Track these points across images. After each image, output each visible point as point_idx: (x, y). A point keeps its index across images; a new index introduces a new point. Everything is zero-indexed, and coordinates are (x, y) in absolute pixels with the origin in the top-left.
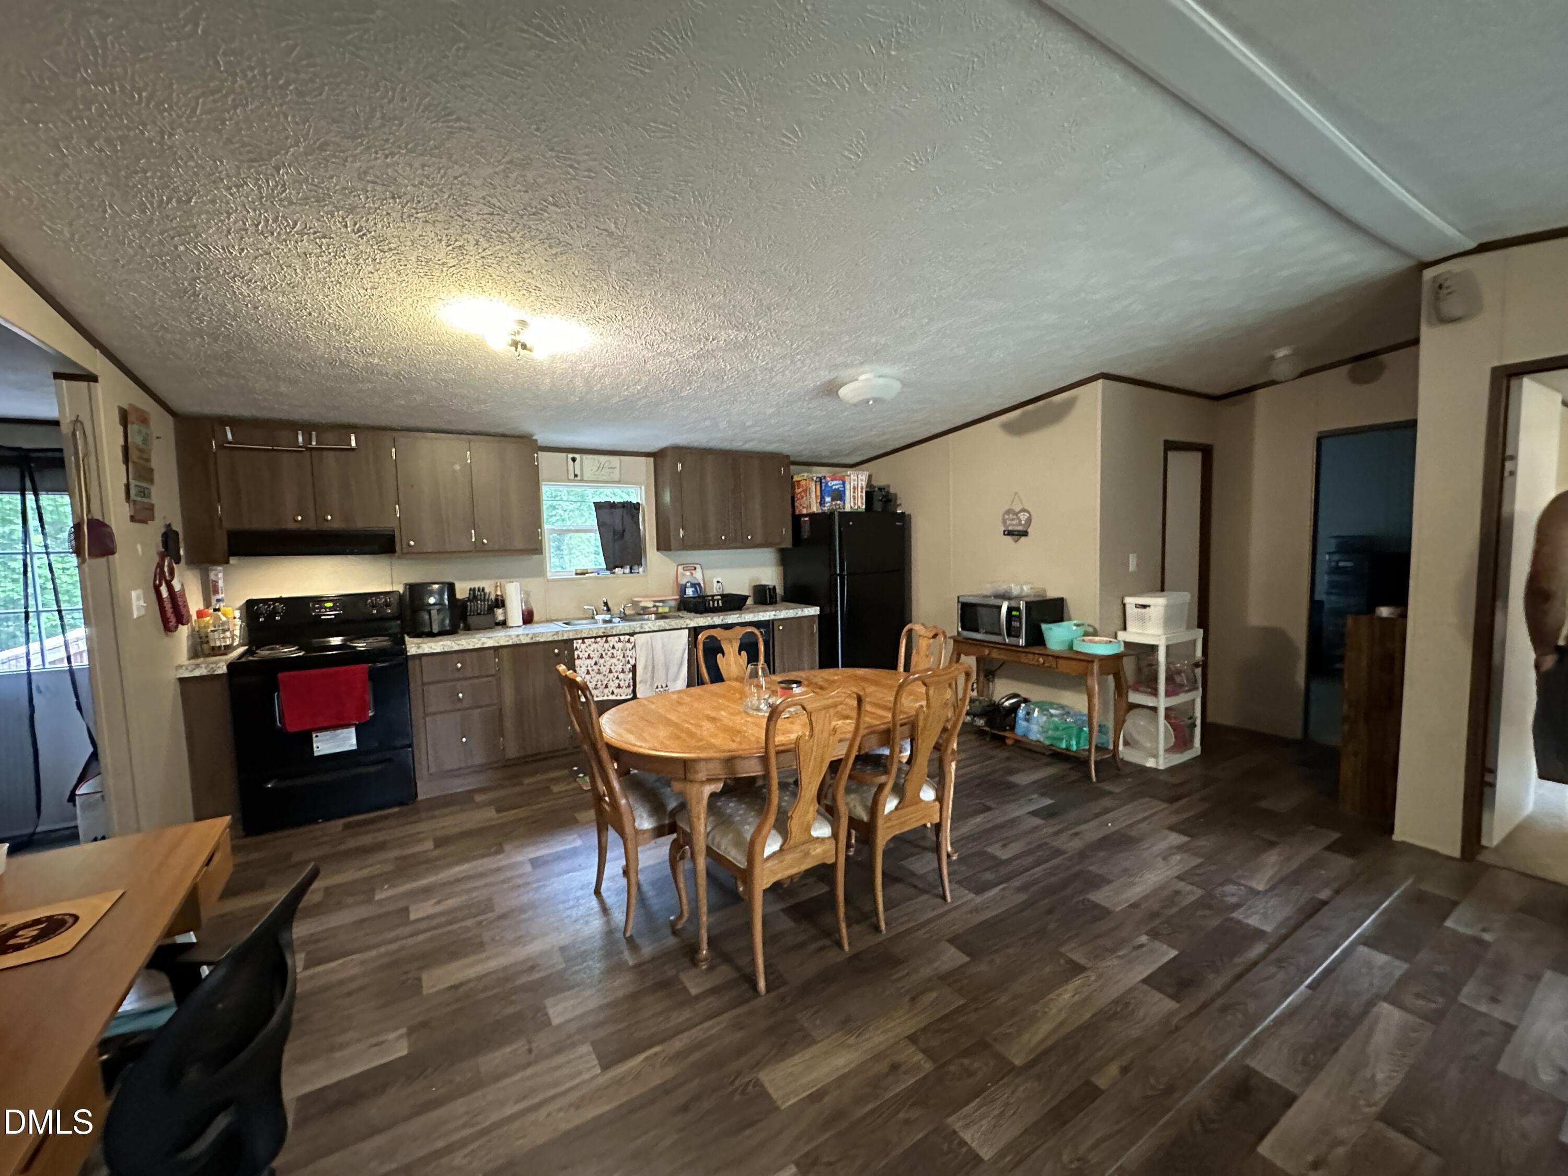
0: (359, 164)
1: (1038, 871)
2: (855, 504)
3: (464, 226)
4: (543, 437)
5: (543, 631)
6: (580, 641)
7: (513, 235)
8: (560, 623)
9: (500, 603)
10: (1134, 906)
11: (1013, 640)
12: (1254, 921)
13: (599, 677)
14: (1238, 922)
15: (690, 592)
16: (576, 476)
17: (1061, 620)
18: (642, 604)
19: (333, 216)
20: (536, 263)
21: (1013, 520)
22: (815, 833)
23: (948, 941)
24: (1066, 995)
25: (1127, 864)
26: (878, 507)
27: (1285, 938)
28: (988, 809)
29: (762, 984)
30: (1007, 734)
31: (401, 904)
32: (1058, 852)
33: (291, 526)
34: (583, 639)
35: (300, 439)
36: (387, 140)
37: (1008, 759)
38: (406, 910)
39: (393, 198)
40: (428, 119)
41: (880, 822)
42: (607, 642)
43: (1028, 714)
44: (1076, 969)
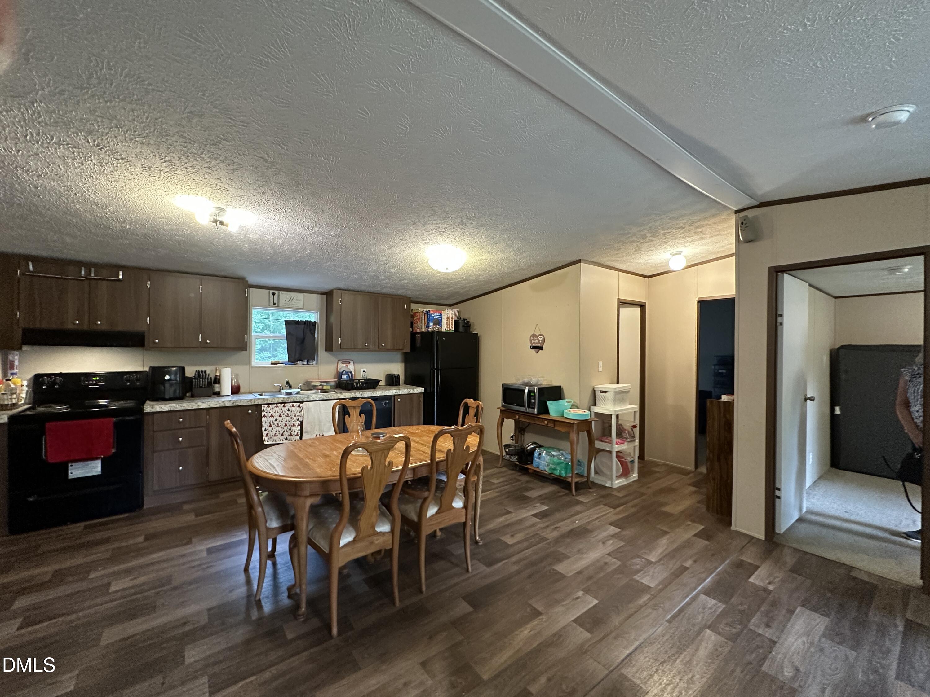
0: (88, 105)
1: (529, 551)
2: (447, 327)
3: (169, 148)
4: (252, 279)
5: (243, 399)
6: (266, 406)
7: (203, 156)
8: (257, 395)
9: (217, 380)
10: (579, 573)
11: (530, 410)
12: (646, 581)
13: (279, 428)
14: (637, 581)
15: (344, 377)
16: (274, 304)
17: (560, 399)
18: (313, 384)
19: (78, 135)
20: (221, 174)
21: (535, 340)
22: (379, 529)
23: (462, 598)
24: (525, 632)
25: (581, 546)
26: (461, 329)
27: (661, 591)
28: (509, 512)
29: (335, 631)
30: (529, 466)
31: (106, 581)
32: (544, 539)
33: (70, 326)
34: (268, 404)
35: (83, 272)
36: (105, 93)
37: (527, 482)
38: (109, 584)
39: (117, 127)
40: (130, 82)
41: (424, 523)
42: (284, 406)
43: (540, 454)
44: (537, 614)
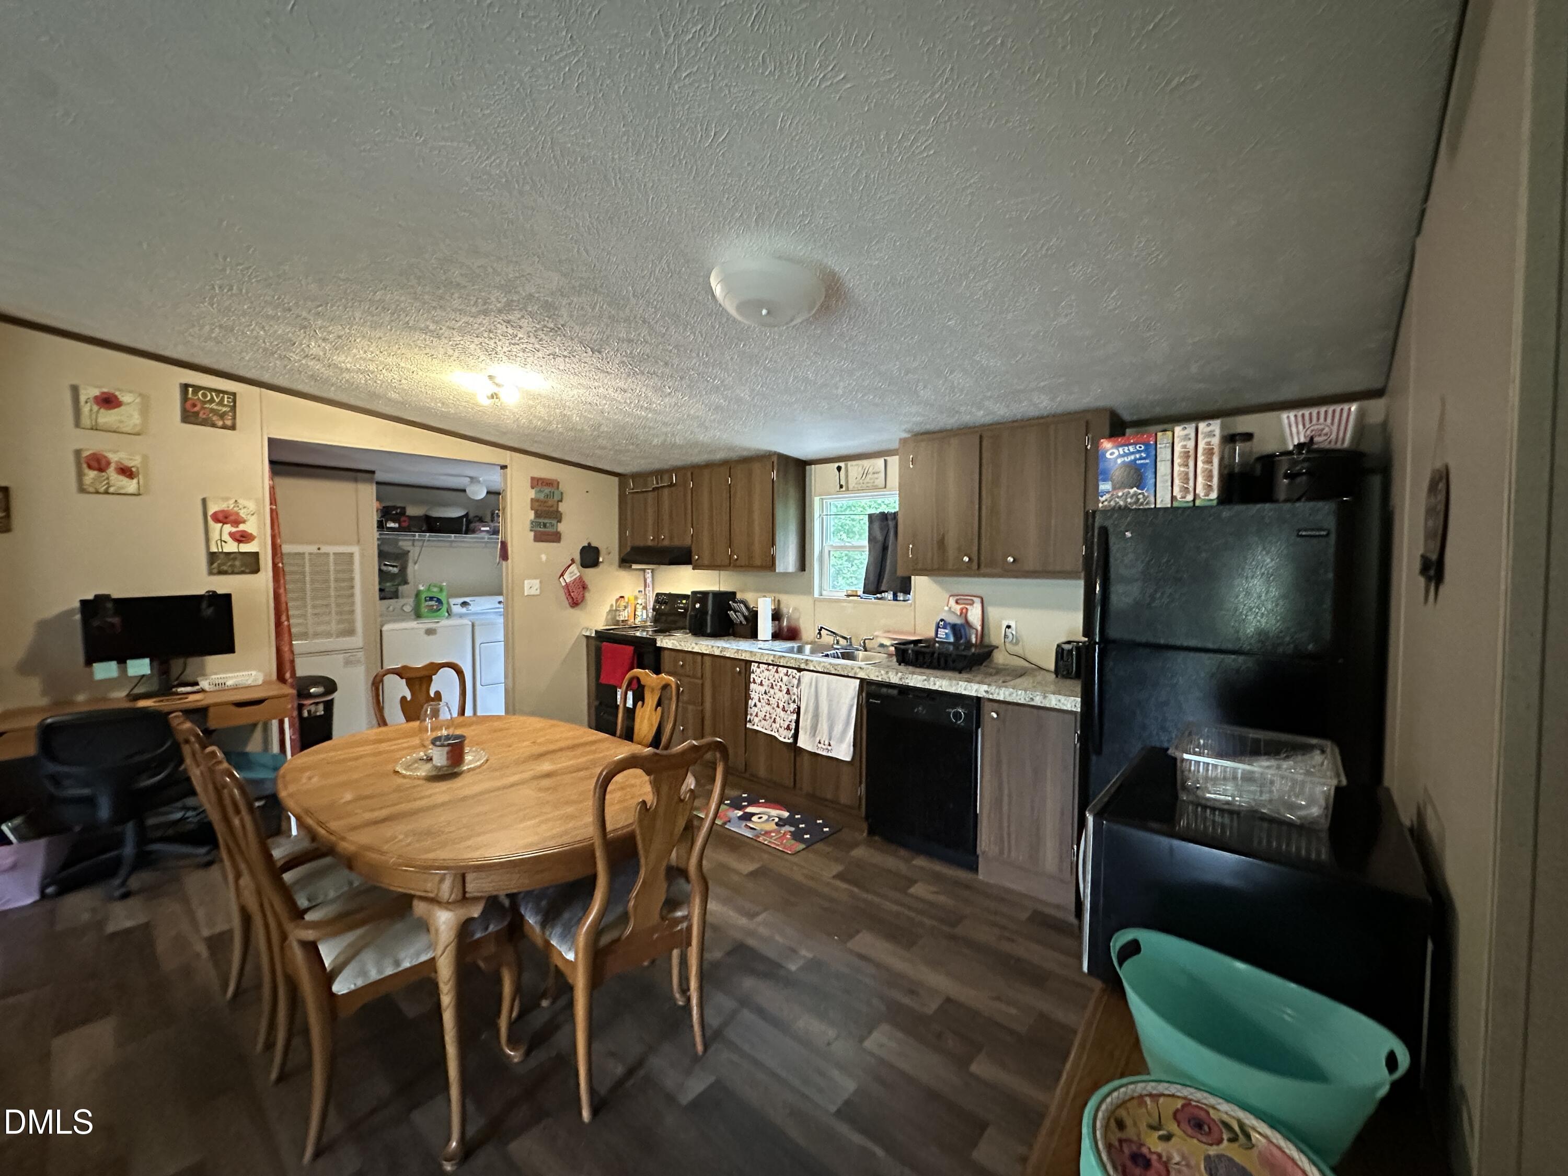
2: (1184, 490)
6: (756, 665)
13: (768, 708)
34: (759, 663)
42: (777, 671)
